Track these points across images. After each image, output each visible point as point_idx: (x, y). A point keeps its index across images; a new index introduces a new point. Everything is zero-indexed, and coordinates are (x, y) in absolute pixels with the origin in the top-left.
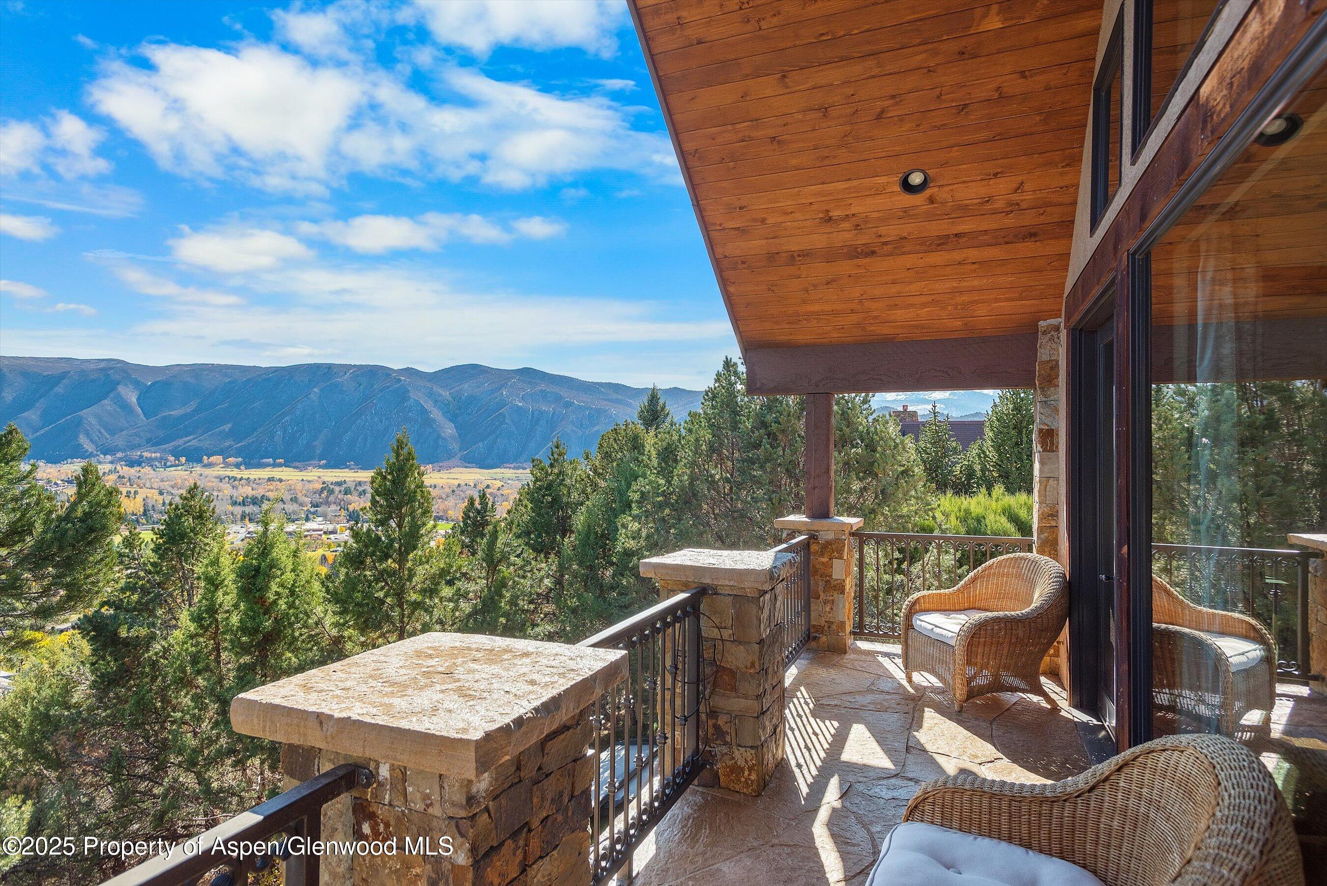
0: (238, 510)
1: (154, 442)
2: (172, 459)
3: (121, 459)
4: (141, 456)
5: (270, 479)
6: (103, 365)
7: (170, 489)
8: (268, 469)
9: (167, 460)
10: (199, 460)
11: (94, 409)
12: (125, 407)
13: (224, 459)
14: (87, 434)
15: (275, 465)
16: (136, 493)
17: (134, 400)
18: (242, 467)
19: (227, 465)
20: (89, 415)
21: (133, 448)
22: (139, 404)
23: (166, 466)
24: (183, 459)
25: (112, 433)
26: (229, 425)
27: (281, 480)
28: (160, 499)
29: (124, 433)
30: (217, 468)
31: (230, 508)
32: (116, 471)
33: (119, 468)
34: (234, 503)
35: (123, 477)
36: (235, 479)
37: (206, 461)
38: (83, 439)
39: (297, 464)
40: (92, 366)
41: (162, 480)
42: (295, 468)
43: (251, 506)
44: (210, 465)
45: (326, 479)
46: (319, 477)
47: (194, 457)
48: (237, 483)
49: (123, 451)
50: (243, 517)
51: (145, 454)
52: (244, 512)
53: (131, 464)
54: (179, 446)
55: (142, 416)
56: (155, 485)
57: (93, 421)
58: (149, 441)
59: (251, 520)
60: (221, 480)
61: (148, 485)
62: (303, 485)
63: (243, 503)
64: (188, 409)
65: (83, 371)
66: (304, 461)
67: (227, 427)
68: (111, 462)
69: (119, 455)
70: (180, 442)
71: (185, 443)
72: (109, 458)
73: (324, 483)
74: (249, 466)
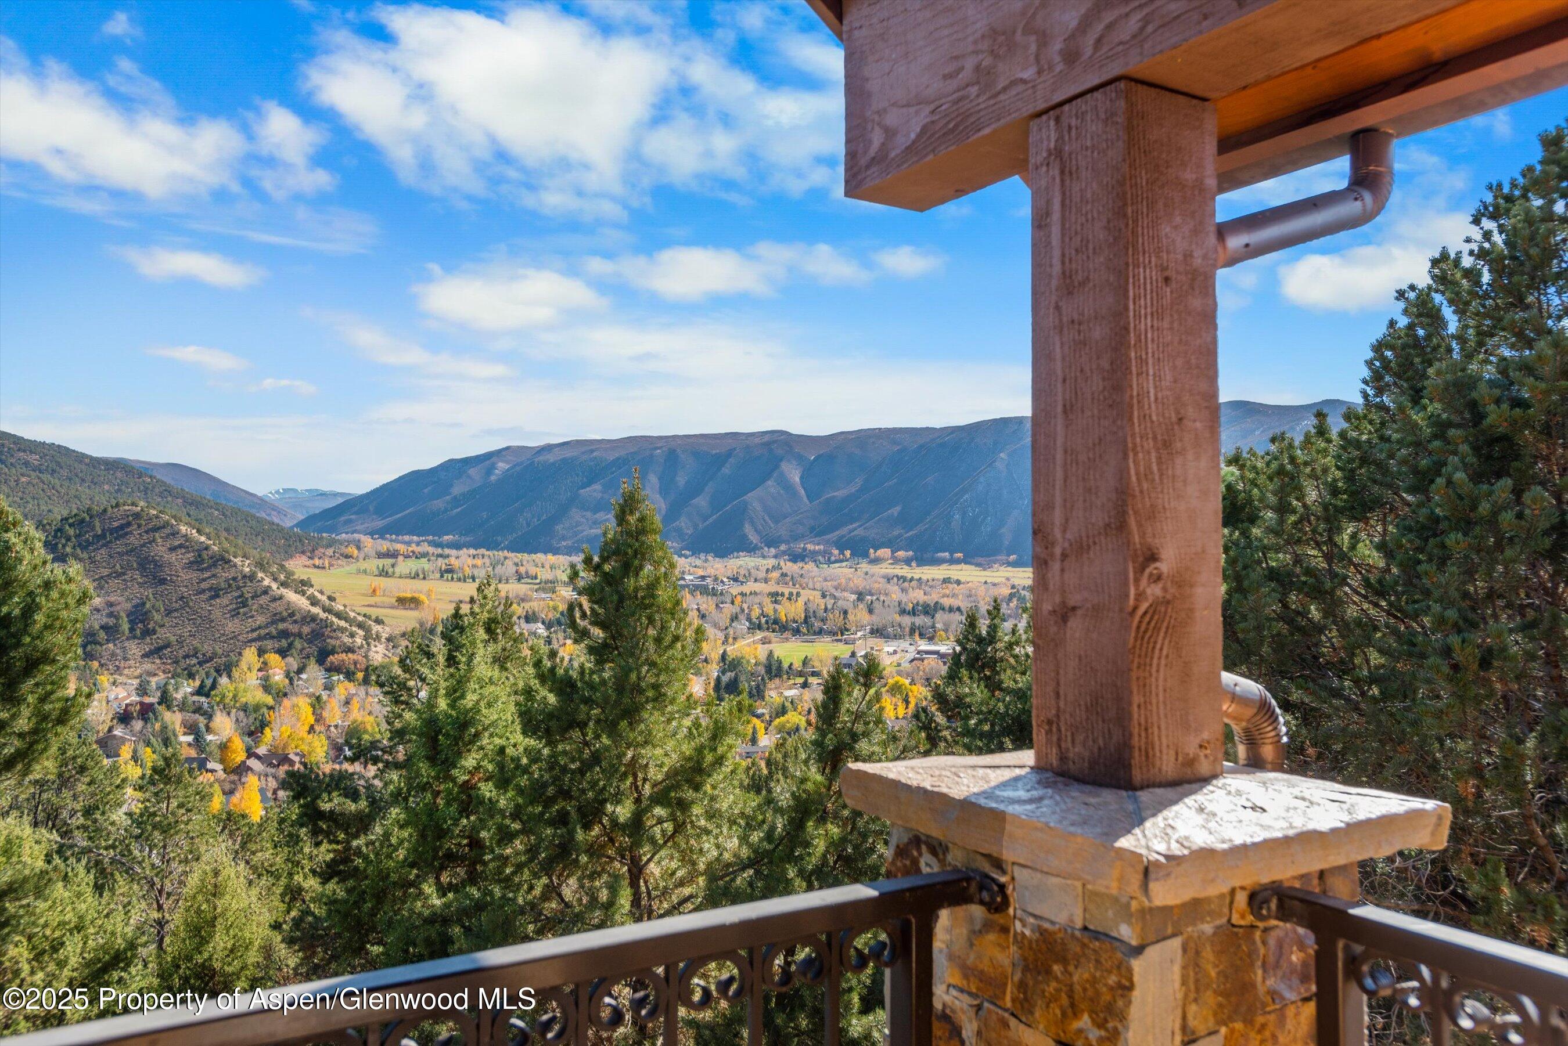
0: (907, 621)
1: (817, 532)
2: (836, 552)
3: (784, 553)
4: (805, 549)
5: (946, 581)
6: (766, 438)
7: (833, 591)
8: (945, 566)
9: (831, 554)
10: (865, 555)
11: (759, 492)
12: (788, 487)
13: (893, 552)
14: (752, 523)
15: (953, 561)
16: (798, 594)
17: (797, 479)
18: (914, 564)
19: (896, 561)
20: (753, 498)
21: (796, 538)
22: (802, 483)
23: (829, 562)
24: (848, 553)
25: (776, 521)
26: (898, 508)
27: (958, 582)
28: (822, 602)
29: (788, 520)
30: (885, 565)
31: (897, 618)
32: (778, 567)
33: (782, 563)
34: (903, 612)
35: (786, 575)
36: (904, 579)
37: (872, 556)
38: (748, 529)
39: (980, 560)
40: (757, 440)
41: (826, 580)
42: (978, 565)
43: (922, 617)
44: (876, 561)
45: (1016, 582)
46: (1008, 579)
47: (859, 549)
48: (906, 584)
49: (787, 542)
50: (912, 631)
51: (810, 547)
52: (913, 624)
53: (795, 558)
54: (844, 536)
55: (805, 499)
56: (818, 586)
57: (757, 506)
58: (812, 529)
59: (922, 636)
60: (889, 580)
61: (811, 585)
62: (987, 590)
63: (913, 613)
64: (853, 489)
65: (748, 447)
66: (989, 556)
67: (896, 511)
68: (775, 557)
69: (783, 547)
70: (844, 531)
71: (851, 531)
72: (773, 551)
73: (1013, 587)
74: (922, 562)
